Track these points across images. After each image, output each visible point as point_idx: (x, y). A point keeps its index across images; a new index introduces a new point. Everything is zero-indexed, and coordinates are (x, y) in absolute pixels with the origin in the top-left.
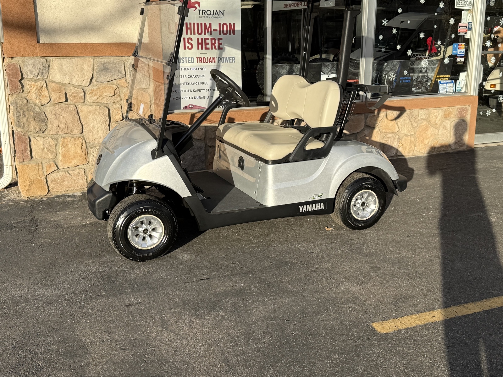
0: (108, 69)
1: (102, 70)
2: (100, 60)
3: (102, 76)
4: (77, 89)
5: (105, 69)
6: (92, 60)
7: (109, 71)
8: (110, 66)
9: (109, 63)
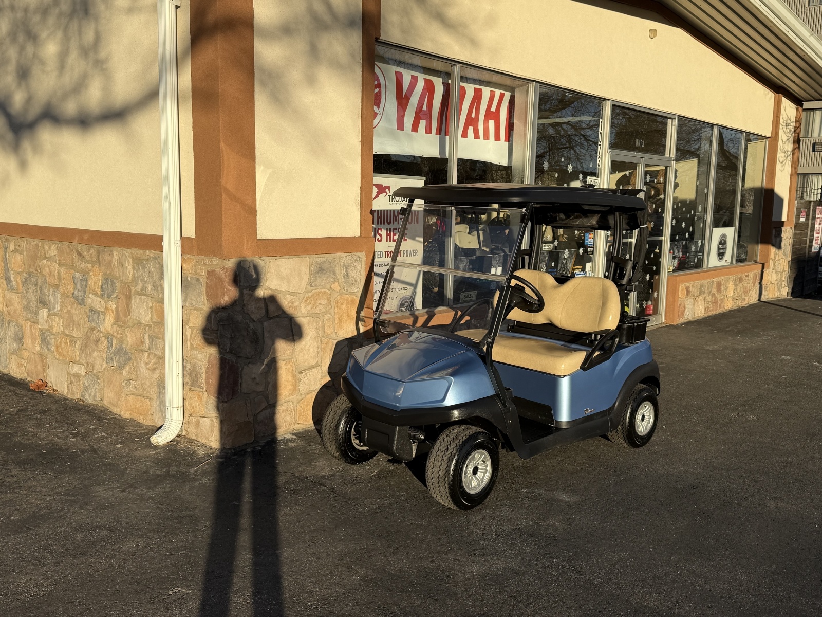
0: (324, 270)
1: (318, 272)
2: (317, 259)
3: (318, 279)
4: (292, 297)
5: (321, 270)
6: (309, 260)
7: (325, 272)
8: (325, 266)
9: (325, 262)
